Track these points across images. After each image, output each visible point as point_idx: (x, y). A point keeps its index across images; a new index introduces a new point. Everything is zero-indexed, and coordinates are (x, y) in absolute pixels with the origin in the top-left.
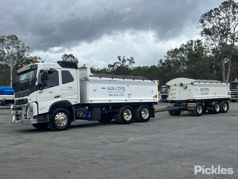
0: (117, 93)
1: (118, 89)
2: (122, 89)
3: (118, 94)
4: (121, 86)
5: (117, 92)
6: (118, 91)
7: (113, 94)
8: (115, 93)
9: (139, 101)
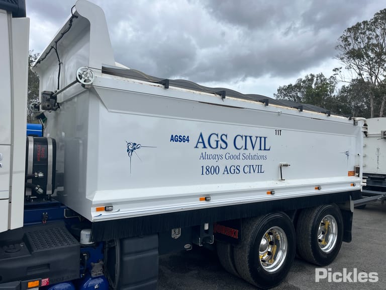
0: (236, 162)
1: (240, 143)
2: (257, 146)
3: (242, 163)
4: (255, 131)
5: (238, 158)
6: (242, 151)
7: (222, 164)
8: (229, 163)
9: (313, 192)
